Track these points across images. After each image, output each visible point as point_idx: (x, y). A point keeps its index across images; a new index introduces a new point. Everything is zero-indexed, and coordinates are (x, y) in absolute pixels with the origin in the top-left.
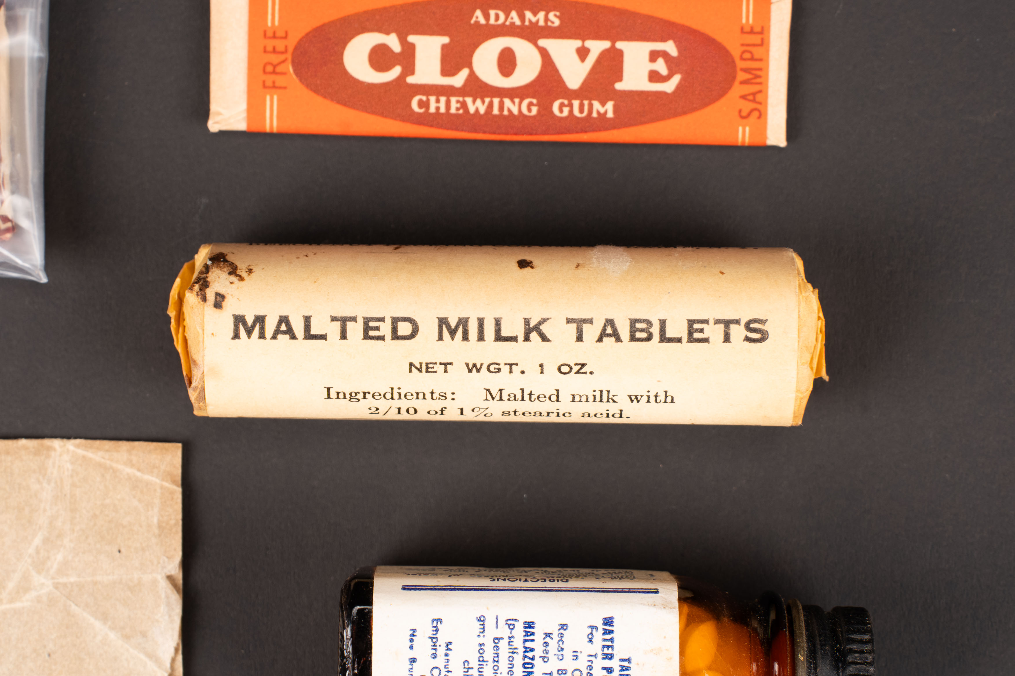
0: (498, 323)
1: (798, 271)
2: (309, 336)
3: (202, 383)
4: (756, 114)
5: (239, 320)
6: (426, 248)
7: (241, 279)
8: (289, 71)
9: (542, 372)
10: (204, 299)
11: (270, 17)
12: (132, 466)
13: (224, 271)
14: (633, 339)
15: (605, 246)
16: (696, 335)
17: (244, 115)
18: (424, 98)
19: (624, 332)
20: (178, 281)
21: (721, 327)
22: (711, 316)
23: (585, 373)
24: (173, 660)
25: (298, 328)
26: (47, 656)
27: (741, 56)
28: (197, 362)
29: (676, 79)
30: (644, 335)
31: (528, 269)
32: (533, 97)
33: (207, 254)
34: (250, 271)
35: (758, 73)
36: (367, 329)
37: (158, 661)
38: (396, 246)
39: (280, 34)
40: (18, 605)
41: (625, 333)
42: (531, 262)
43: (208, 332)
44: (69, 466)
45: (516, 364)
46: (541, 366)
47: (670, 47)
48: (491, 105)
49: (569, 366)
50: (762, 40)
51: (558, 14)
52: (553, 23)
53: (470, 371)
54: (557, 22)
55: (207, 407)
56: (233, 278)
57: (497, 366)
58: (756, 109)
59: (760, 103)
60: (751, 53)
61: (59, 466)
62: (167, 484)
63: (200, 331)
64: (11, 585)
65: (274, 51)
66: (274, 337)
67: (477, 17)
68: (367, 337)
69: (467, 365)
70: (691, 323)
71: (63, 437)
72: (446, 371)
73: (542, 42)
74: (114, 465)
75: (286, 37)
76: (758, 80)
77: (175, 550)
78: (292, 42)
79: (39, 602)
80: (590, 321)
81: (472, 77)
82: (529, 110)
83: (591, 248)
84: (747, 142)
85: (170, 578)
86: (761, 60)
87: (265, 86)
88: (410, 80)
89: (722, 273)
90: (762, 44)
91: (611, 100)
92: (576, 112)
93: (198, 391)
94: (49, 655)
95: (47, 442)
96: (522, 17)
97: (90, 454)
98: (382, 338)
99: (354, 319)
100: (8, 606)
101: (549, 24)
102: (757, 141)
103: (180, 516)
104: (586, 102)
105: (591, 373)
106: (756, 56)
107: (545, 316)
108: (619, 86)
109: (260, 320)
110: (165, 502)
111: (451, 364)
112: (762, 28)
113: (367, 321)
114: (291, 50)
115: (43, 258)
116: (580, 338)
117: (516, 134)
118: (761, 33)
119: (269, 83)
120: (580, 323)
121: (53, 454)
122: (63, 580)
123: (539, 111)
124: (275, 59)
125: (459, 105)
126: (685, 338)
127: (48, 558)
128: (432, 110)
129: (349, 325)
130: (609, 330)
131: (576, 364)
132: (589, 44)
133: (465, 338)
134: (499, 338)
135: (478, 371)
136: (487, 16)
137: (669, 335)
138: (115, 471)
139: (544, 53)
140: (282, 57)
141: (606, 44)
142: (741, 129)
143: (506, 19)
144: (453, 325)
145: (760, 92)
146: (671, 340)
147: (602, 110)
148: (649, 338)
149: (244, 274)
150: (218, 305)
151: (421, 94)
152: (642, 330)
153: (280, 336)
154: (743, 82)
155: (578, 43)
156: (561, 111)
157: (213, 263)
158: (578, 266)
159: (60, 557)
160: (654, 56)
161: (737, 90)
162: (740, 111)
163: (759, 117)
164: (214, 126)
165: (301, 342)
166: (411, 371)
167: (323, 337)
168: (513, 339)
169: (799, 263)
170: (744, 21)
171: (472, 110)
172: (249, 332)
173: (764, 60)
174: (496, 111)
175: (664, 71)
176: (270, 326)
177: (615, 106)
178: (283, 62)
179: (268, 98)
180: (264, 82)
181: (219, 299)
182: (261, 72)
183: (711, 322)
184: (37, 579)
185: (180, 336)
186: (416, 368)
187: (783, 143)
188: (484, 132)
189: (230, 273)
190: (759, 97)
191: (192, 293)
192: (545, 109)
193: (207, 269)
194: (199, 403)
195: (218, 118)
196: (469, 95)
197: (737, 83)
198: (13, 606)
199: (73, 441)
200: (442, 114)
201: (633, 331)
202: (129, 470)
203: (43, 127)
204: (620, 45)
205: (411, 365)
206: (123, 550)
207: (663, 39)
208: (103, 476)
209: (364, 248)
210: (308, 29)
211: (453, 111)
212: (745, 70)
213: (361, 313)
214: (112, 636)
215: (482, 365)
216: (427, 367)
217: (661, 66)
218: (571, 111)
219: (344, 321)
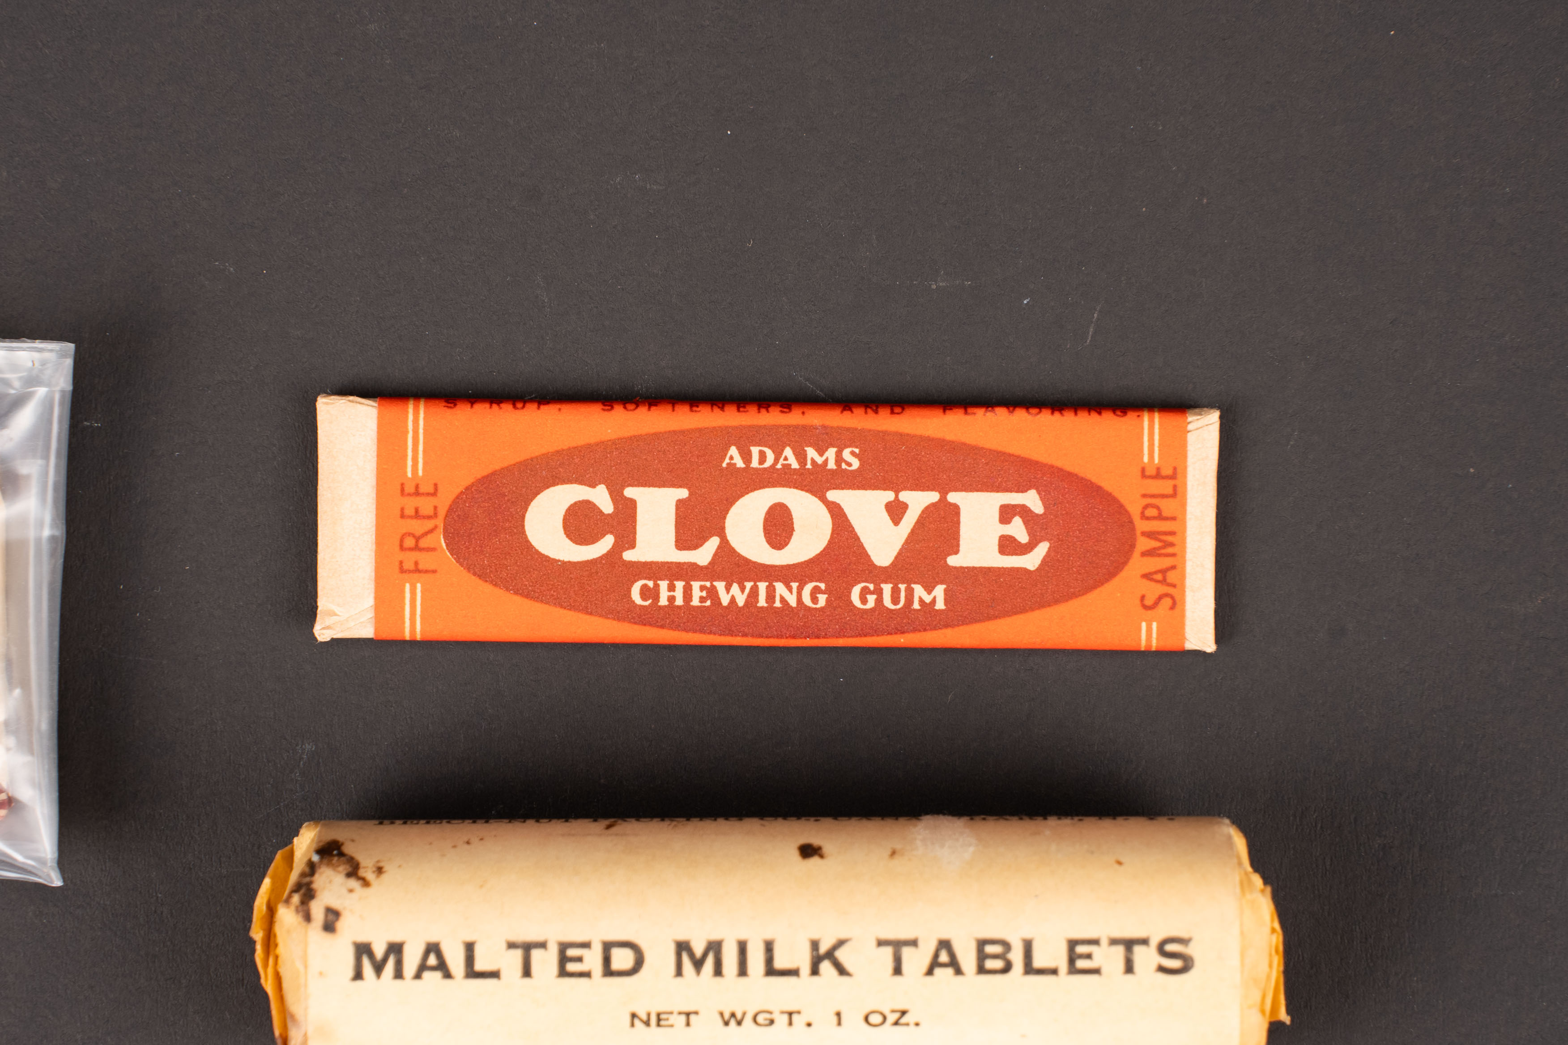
0: (769, 947)
1: (1239, 858)
2: (472, 973)
4: (1167, 602)
5: (363, 950)
6: (655, 826)
7: (366, 883)
8: (441, 546)
9: (839, 1024)
10: (308, 918)
11: (410, 463)
13: (339, 872)
14: (981, 970)
15: (936, 816)
16: (1081, 964)
17: (371, 614)
18: (651, 584)
19: (968, 959)
20: (267, 882)
21: (1120, 950)
22: (1103, 932)
23: (907, 1024)
25: (455, 960)
27: (1143, 513)
28: (296, 1017)
29: (1042, 549)
30: (998, 964)
31: (815, 861)
32: (820, 581)
33: (313, 840)
34: (380, 870)
35: (1170, 538)
36: (563, 959)
38: (607, 822)
39: (426, 488)
41: (968, 961)
42: (820, 848)
43: (313, 970)
45: (799, 1012)
46: (838, 1014)
47: (1032, 500)
48: (754, 592)
49: (881, 1014)
50: (1175, 487)
51: (857, 451)
52: (850, 465)
53: (726, 1023)
54: (856, 464)
56: (353, 883)
57: (768, 1016)
58: (1167, 595)
59: (1174, 586)
60: (1158, 508)
63: (301, 967)
65: (417, 515)
66: (418, 976)
67: (731, 458)
68: (563, 973)
69: (722, 1014)
70: (1072, 944)
72: (688, 1024)
73: (833, 495)
75: (434, 494)
76: (1170, 550)
78: (444, 501)
80: (914, 943)
81: (725, 548)
82: (814, 600)
83: (914, 821)
84: (1154, 645)
86: (1173, 519)
87: (402, 571)
88: (629, 556)
89: (1119, 863)
90: (1174, 495)
91: (942, 583)
92: (887, 602)
96: (801, 457)
98: (587, 975)
99: (543, 945)
101: (844, 466)
102: (1170, 644)
104: (902, 587)
105: (917, 1024)
106: (1165, 513)
107: (843, 936)
108: (953, 561)
109: (395, 949)
111: (696, 1013)
112: (1175, 469)
113: (563, 947)
114: (442, 513)
115: (55, 848)
116: (898, 970)
117: (794, 637)
118: (1173, 477)
119: (409, 565)
120: (897, 945)
123: (827, 600)
124: (418, 526)
125: (704, 594)
126: (1063, 966)
128: (663, 601)
129: (536, 954)
130: (944, 957)
131: (893, 1011)
132: (905, 496)
133: (718, 971)
134: (771, 971)
135: (739, 1023)
136: (747, 457)
137: (1037, 963)
139: (836, 512)
140: (430, 524)
141: (933, 497)
142: (1144, 625)
143: (777, 460)
144: (698, 951)
145: (1173, 567)
146: (1041, 972)
147: (928, 599)
148: (1007, 968)
149: (370, 876)
150: (329, 927)
151: (645, 578)
152: (995, 957)
153: (426, 975)
154: (1149, 553)
155: (890, 496)
156: (864, 601)
157: (322, 858)
158: (893, 853)
160: (1006, 514)
161: (1137, 565)
162: (1143, 597)
163: (1172, 608)
164: (323, 632)
165: (460, 983)
166: (633, 1025)
167: (494, 975)
168: (793, 973)
169: (1240, 843)
170: (1146, 459)
171: (725, 600)
172: (379, 968)
173: (1178, 518)
174: (762, 602)
175: (1023, 537)
176: (412, 959)
177: (946, 591)
178: (431, 531)
179: (407, 587)
180: (401, 562)
181: (331, 917)
182: (397, 548)
183: (1104, 942)
185: (270, 970)
186: (641, 1020)
187: (1210, 646)
188: (745, 635)
189: (349, 875)
190: (1171, 576)
191: (288, 907)
192: (840, 597)
193: (312, 868)
195: (329, 621)
196: (719, 579)
197: (1136, 554)
200: (679, 607)
201: (982, 957)
203: (56, 644)
204: (953, 497)
205: (634, 1016)
207: (1021, 489)
209: (557, 827)
210: (469, 481)
211: (695, 602)
212: (1149, 535)
213: (554, 935)
215: (744, 1014)
216: (659, 1020)
217: (1018, 530)
218: (879, 601)
219: (527, 948)
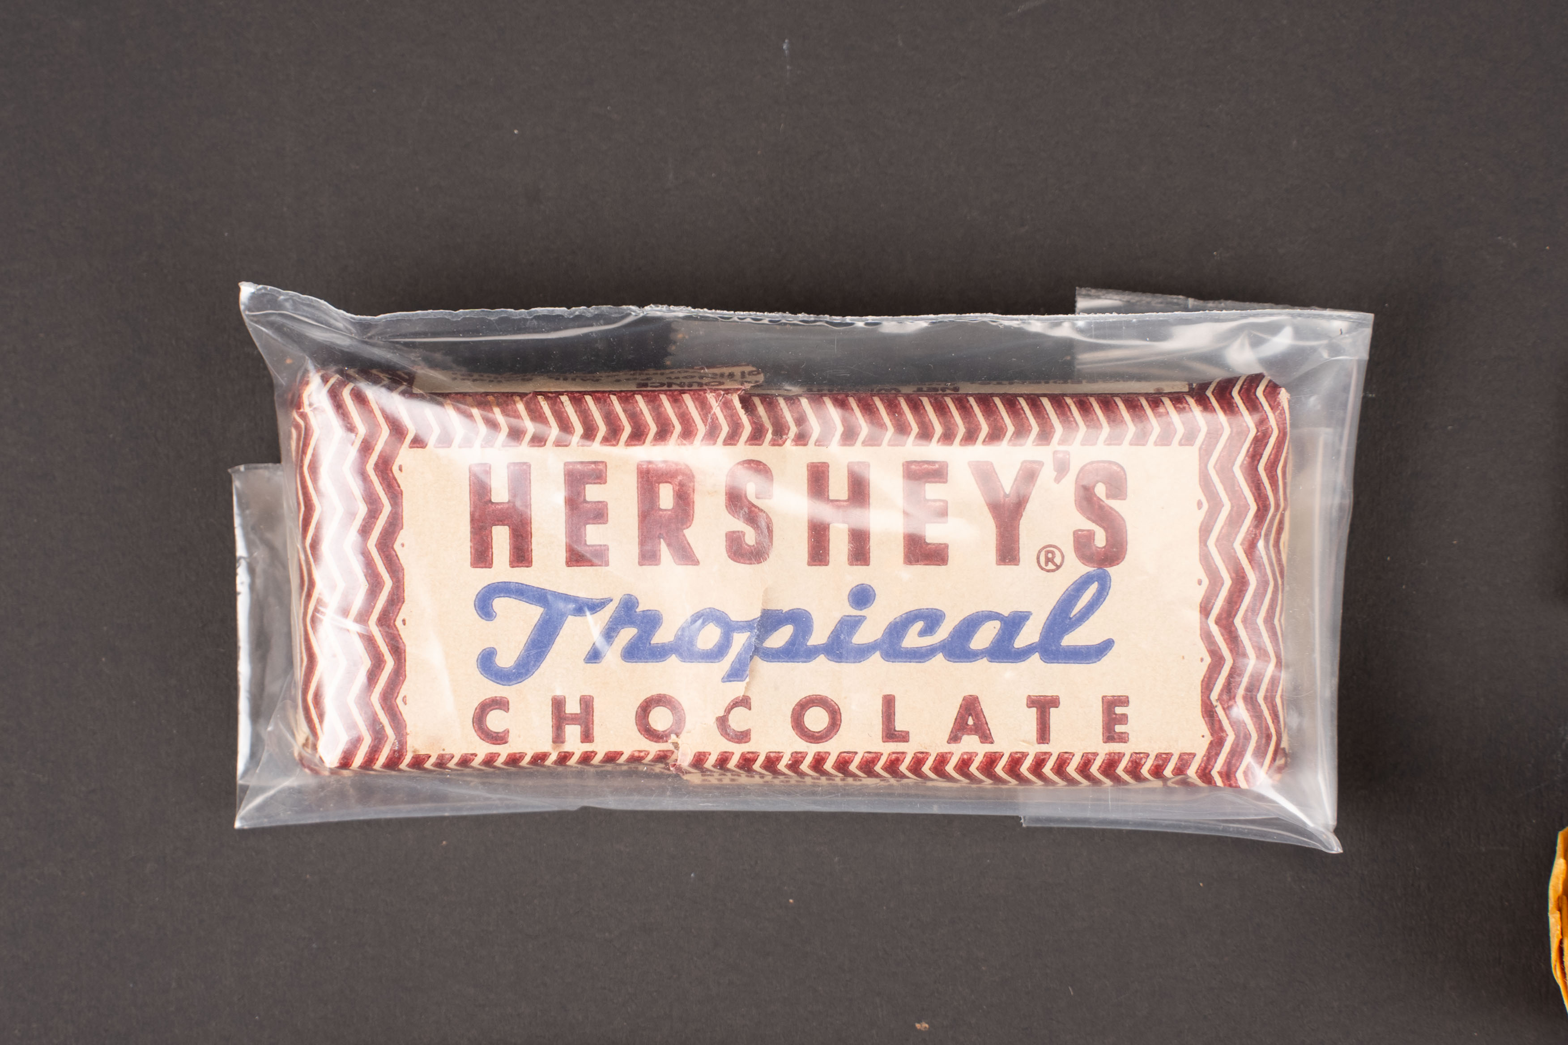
115: (1336, 815)
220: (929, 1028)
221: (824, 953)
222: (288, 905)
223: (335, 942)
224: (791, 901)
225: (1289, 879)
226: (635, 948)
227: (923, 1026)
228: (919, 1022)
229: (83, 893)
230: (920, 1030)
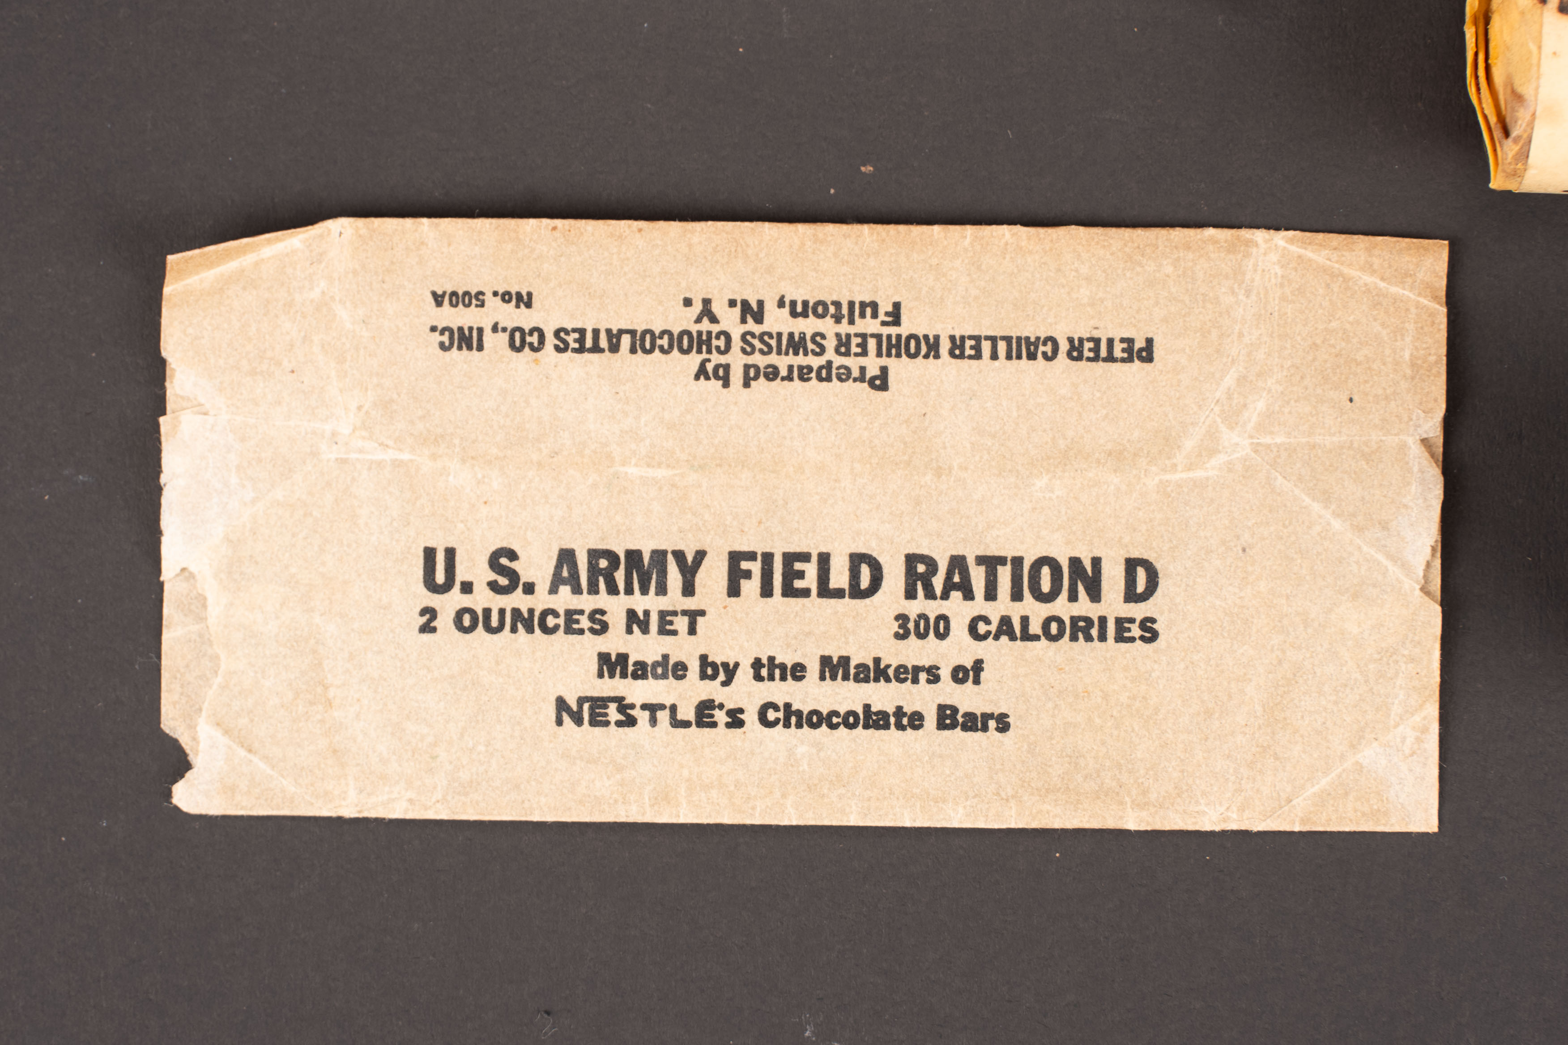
3: (1529, 130)
12: (1373, 272)
24: (1428, 565)
26: (1240, 551)
28: (1526, 97)
37: (1405, 566)
40: (1199, 474)
43: (1547, 50)
44: (1278, 270)
55: (1527, 171)
61: (1263, 271)
62: (1424, 301)
63: (1533, 47)
64: (1189, 444)
71: (1268, 228)
74: (1346, 270)
77: (1436, 400)
79: (1230, 470)
85: (1425, 441)
93: (1520, 144)
94: (1244, 550)
95: (1246, 234)
97: (1309, 254)
100: (1184, 475)
103: (1444, 350)
110: (1422, 328)
121: (1254, 250)
122: (1267, 440)
127: (1245, 405)
138: (1346, 279)
159: (1261, 405)
184: (1229, 437)
194: (1517, 164)
198: (1191, 474)
199: (1283, 233)
202: (1368, 279)
206: (1356, 398)
208: (1328, 286)
214: (1337, 524)
220: (874, 171)
221: (773, 100)
222: (258, 51)
223: (304, 88)
224: (741, 50)
225: (1220, 23)
226: (591, 96)
227: (868, 169)
228: (864, 165)
229: (60, 36)
230: (865, 173)
